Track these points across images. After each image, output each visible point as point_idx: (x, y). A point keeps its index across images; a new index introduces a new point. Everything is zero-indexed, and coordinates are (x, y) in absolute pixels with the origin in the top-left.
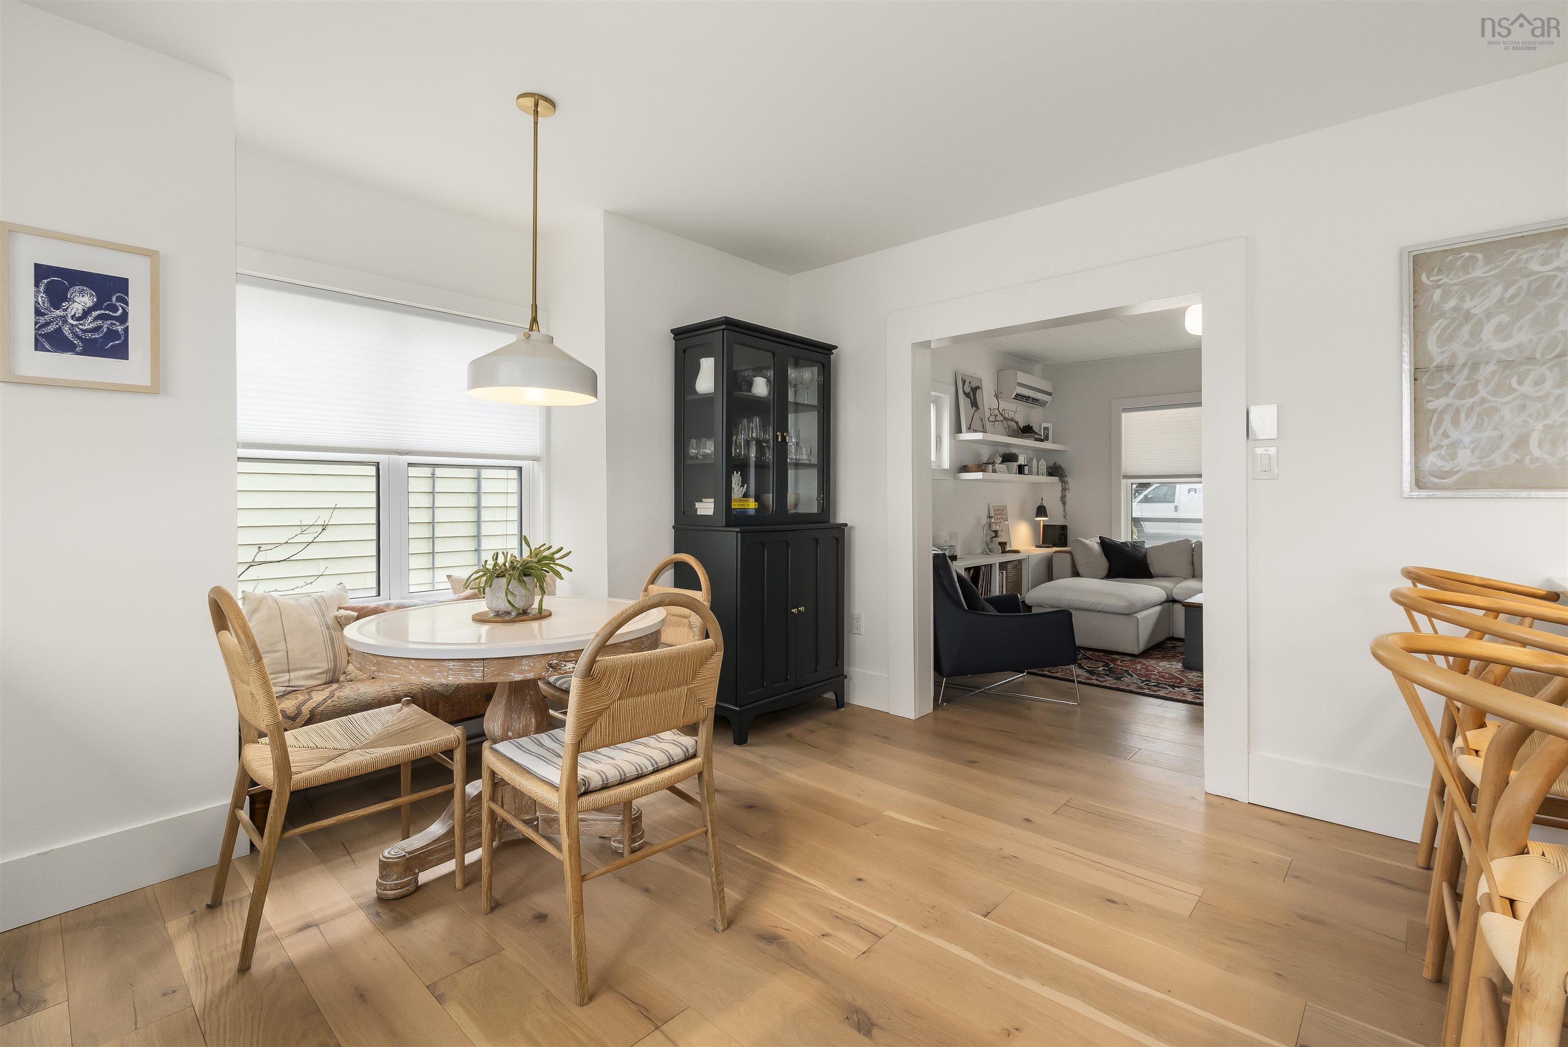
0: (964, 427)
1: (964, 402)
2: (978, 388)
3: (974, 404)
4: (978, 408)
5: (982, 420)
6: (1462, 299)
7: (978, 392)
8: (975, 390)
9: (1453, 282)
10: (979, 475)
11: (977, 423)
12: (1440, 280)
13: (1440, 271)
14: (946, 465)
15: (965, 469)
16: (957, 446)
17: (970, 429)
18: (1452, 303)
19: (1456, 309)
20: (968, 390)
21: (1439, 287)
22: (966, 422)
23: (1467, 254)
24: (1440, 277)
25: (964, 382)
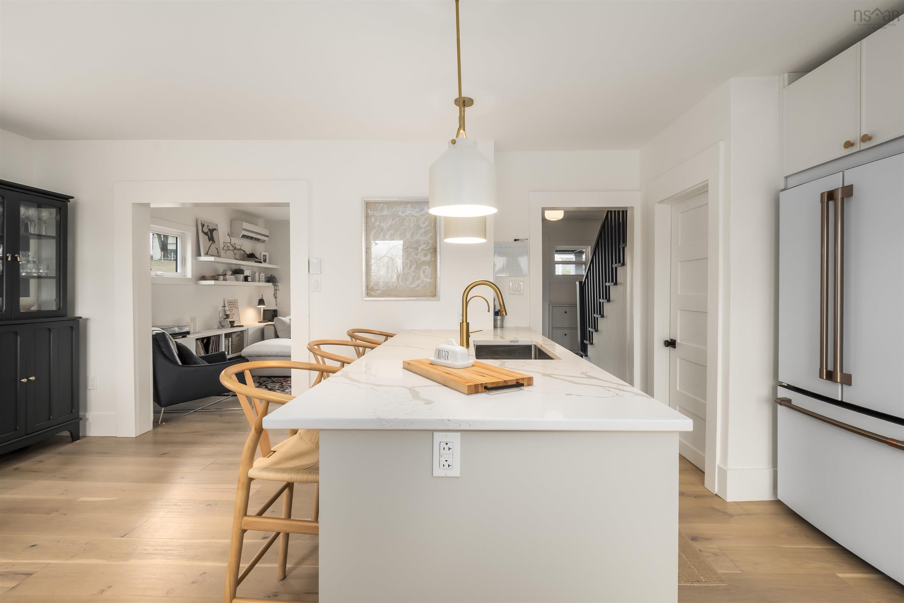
0: (202, 253)
1: (203, 238)
2: (215, 229)
3: (211, 239)
4: (214, 241)
5: (217, 249)
6: (380, 222)
7: (215, 233)
8: (212, 231)
9: (378, 215)
10: (212, 282)
11: (213, 250)
12: (374, 213)
13: (374, 211)
14: (189, 275)
15: (203, 278)
16: (197, 264)
17: (207, 254)
18: (377, 224)
19: (379, 226)
20: (206, 230)
21: (374, 216)
22: (204, 249)
23: (382, 205)
24: (374, 212)
25: (203, 226)
